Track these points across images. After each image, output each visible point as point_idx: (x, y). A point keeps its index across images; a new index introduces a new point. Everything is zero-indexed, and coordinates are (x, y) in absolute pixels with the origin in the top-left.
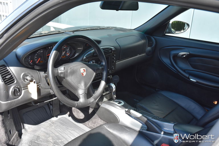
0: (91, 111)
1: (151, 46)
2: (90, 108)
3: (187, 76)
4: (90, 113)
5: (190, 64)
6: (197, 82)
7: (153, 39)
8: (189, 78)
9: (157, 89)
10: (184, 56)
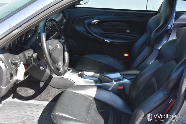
0: (42, 84)
1: (66, 19)
2: (41, 82)
3: (102, 38)
4: (41, 87)
5: (101, 29)
6: (111, 42)
7: (66, 12)
8: (104, 40)
9: (75, 56)
10: (96, 23)
